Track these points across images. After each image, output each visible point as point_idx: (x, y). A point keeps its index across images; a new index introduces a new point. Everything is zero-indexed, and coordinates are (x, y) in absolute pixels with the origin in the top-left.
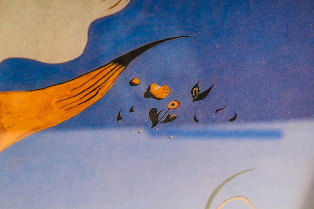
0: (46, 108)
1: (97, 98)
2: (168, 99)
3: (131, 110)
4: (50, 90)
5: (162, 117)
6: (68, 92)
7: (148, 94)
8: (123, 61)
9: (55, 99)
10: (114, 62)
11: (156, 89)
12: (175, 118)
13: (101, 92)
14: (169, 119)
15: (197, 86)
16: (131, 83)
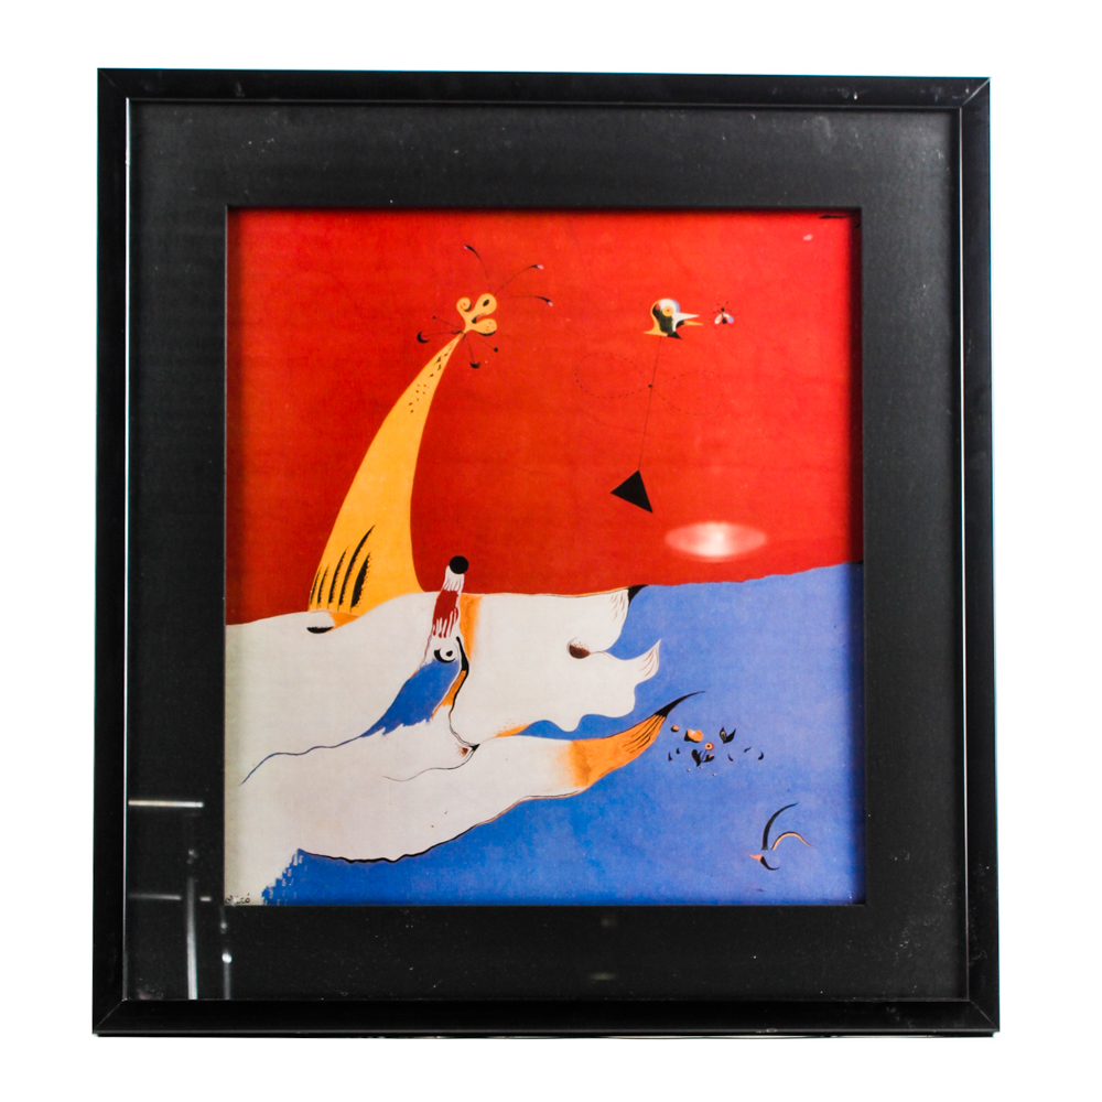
0: (616, 752)
1: (650, 742)
2: (705, 742)
3: (678, 752)
4: (616, 737)
5: (703, 758)
6: (629, 739)
7: (687, 738)
8: (664, 712)
9: (621, 745)
10: (657, 713)
11: (692, 734)
12: (713, 758)
13: (653, 737)
14: (709, 759)
15: (723, 730)
16: (673, 730)
